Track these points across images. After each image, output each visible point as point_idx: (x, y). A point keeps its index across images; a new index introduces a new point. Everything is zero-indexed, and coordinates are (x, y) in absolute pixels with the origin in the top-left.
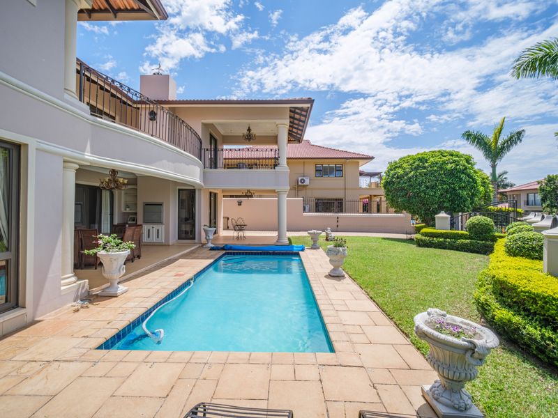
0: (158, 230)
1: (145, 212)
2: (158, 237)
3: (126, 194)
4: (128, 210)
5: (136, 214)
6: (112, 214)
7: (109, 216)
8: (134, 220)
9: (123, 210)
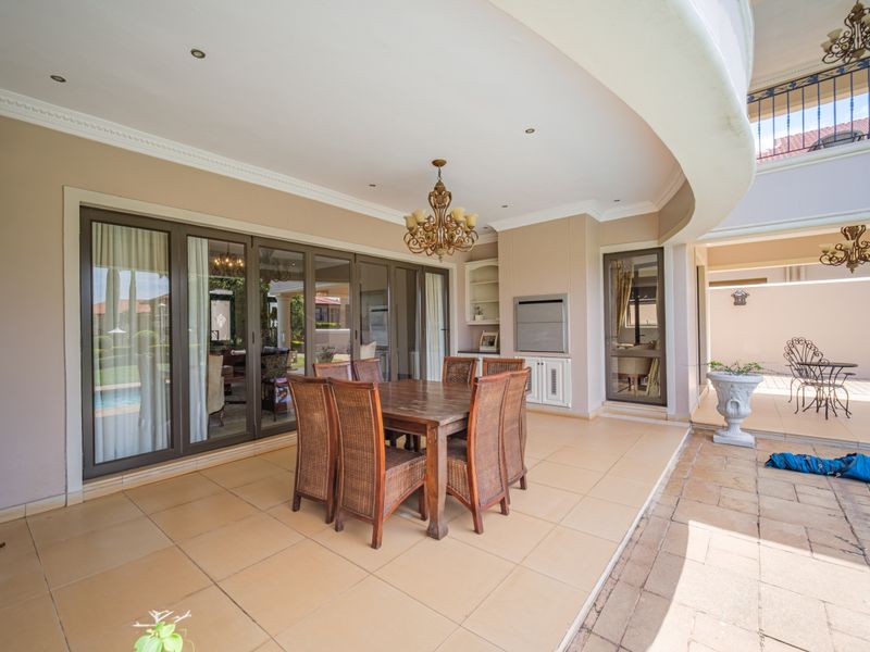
0: (554, 372)
1: (517, 322)
2: (554, 391)
3: (474, 281)
4: (479, 320)
5: (496, 327)
6: (447, 330)
7: (441, 333)
8: (492, 344)
9: (469, 320)
